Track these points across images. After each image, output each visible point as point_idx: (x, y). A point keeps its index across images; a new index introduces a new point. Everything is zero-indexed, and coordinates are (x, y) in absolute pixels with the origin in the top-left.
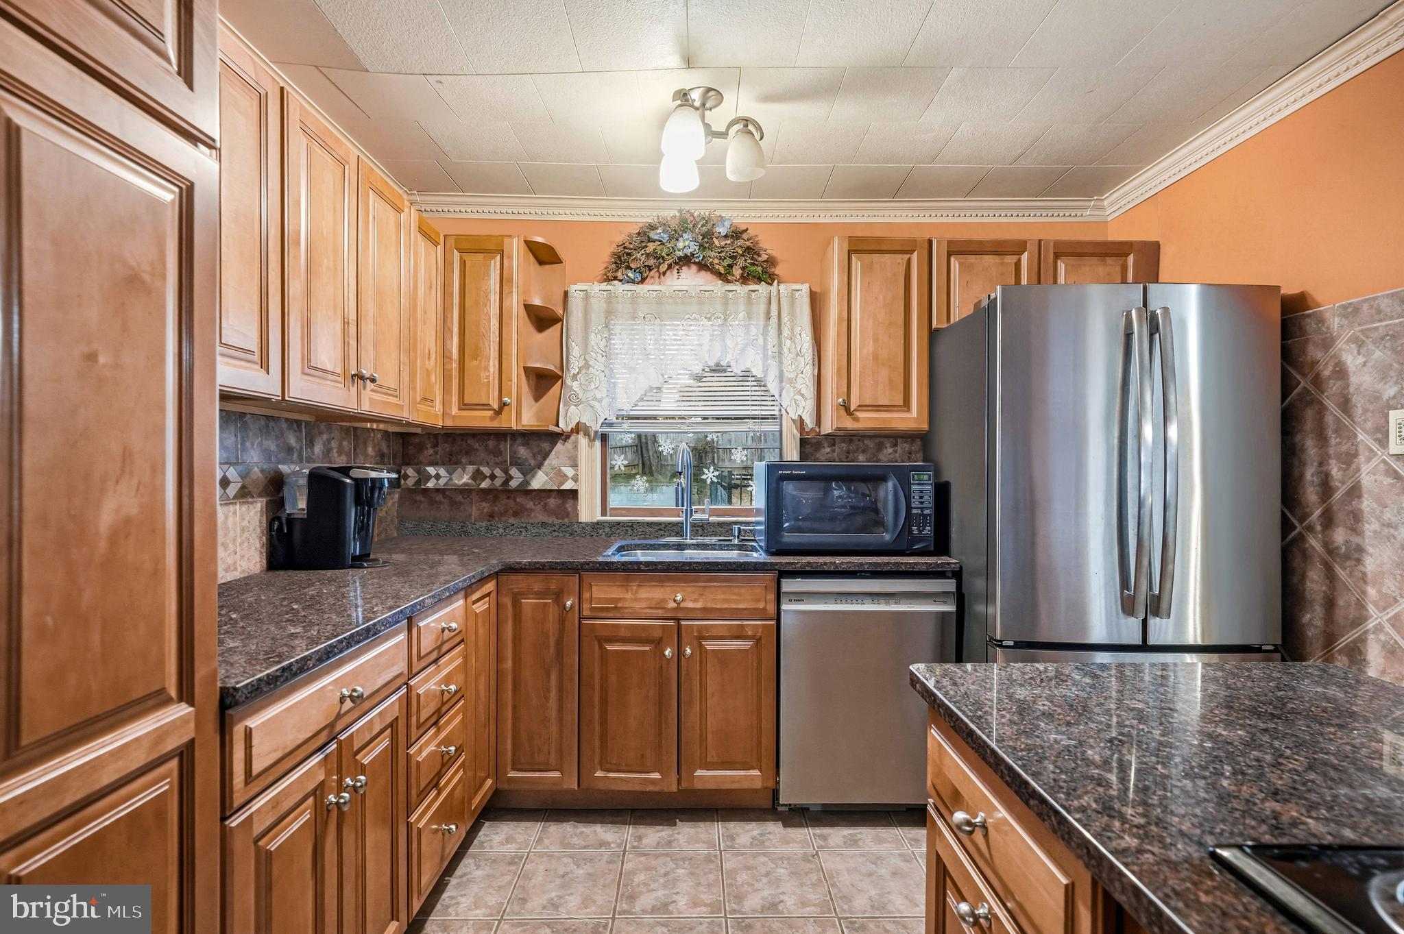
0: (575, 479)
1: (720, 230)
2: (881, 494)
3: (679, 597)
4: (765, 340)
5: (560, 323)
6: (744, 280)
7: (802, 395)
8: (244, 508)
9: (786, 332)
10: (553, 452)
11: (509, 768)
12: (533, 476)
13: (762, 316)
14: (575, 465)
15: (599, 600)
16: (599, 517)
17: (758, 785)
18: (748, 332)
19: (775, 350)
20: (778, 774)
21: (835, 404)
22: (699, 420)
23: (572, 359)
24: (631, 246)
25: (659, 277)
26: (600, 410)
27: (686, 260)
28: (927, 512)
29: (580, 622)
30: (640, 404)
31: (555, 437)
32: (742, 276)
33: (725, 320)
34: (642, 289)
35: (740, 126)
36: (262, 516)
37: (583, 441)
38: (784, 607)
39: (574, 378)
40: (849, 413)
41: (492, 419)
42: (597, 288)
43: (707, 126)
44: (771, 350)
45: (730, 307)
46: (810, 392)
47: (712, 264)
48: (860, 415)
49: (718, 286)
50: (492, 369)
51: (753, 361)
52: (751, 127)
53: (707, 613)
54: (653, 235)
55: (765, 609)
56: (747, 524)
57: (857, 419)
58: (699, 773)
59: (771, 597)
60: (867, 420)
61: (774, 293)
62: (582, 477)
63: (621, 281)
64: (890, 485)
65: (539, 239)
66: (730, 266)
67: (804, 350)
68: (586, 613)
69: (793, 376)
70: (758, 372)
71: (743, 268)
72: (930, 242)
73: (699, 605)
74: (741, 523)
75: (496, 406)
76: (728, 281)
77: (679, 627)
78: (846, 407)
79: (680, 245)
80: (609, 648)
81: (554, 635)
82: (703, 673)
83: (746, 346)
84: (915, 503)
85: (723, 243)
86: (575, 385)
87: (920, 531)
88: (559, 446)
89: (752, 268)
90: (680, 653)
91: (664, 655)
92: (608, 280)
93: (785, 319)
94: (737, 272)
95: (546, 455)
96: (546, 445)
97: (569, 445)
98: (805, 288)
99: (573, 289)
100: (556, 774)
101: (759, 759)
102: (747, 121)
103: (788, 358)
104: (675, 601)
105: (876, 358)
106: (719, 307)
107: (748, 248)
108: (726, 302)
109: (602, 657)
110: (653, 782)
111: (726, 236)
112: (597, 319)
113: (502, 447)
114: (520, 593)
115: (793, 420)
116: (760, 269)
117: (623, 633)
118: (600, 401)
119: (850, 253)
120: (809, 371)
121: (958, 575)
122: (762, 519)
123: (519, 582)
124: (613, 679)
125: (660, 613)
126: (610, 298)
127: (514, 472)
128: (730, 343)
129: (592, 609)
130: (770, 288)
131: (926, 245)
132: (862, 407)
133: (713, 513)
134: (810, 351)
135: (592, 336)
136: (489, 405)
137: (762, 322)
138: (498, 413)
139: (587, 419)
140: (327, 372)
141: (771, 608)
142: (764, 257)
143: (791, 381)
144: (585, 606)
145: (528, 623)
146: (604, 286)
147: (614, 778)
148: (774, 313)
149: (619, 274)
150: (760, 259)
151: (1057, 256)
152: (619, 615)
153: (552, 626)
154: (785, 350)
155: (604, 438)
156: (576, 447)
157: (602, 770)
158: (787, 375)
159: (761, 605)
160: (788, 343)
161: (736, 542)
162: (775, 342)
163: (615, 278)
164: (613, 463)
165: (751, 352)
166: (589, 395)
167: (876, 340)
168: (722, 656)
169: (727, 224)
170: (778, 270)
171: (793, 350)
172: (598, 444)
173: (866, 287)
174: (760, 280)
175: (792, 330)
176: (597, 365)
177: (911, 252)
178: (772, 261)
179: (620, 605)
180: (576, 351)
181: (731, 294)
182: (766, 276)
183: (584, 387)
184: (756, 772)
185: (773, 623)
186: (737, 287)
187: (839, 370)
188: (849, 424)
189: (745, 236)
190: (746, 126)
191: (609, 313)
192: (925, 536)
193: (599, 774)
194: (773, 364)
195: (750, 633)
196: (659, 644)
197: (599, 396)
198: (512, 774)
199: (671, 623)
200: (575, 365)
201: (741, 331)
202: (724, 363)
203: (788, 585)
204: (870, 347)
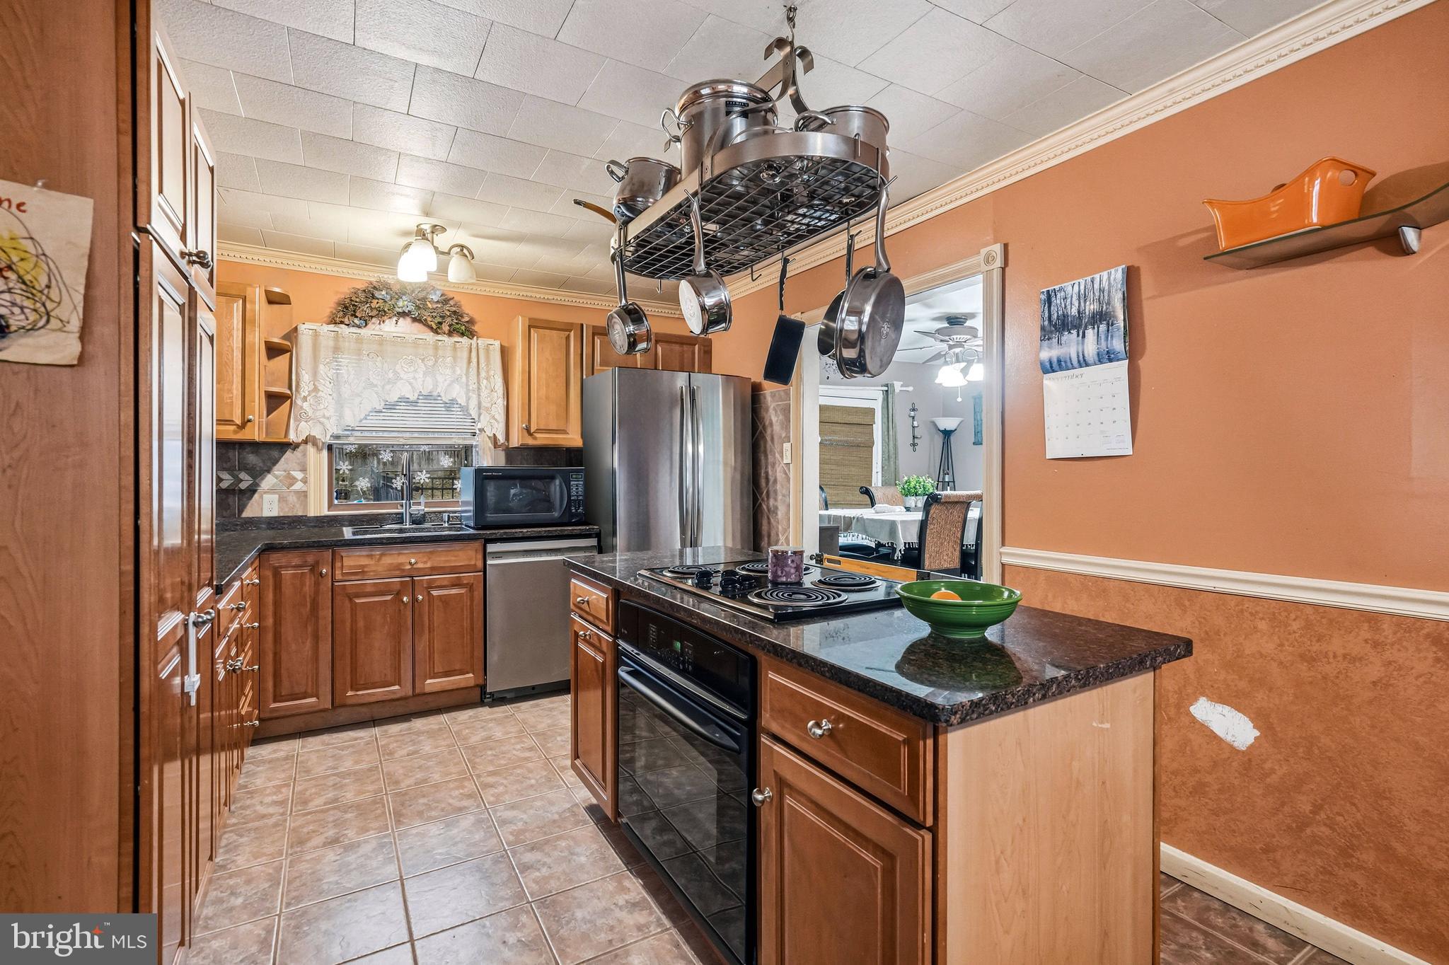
0: (305, 481)
1: (433, 297)
2: (552, 488)
3: (413, 561)
4: (467, 378)
5: (289, 354)
6: (450, 334)
7: (496, 420)
9: (483, 374)
10: (283, 459)
11: (271, 700)
12: (263, 479)
13: (465, 361)
14: (304, 470)
15: (351, 567)
16: (326, 512)
17: (472, 683)
18: (454, 372)
19: (476, 386)
20: (486, 674)
21: (520, 426)
23: (302, 384)
24: (358, 300)
25: (380, 324)
26: (328, 426)
27: (403, 314)
28: (581, 498)
29: (333, 584)
30: (364, 421)
31: (285, 446)
32: (449, 331)
33: (436, 361)
34: (363, 331)
35: (458, 249)
37: (310, 449)
38: (489, 562)
39: (305, 399)
40: (530, 434)
41: (235, 432)
42: (327, 329)
43: (436, 248)
44: (473, 386)
45: (440, 352)
46: (501, 417)
47: (426, 320)
48: (536, 435)
49: (430, 336)
50: (235, 392)
51: (458, 393)
52: (465, 251)
53: (434, 570)
54: (377, 294)
55: (475, 565)
56: (455, 512)
57: (535, 438)
58: (429, 681)
59: (480, 556)
60: (542, 439)
61: (474, 346)
62: (312, 479)
63: (348, 325)
64: (557, 482)
65: (277, 290)
66: (440, 323)
67: (496, 388)
68: (338, 577)
69: (489, 405)
70: (462, 401)
71: (450, 326)
72: (582, 325)
73: (428, 565)
74: (449, 512)
75: (239, 422)
76: (438, 334)
77: (413, 581)
78: (528, 430)
79: (400, 303)
80: (357, 601)
81: (310, 596)
82: (430, 614)
83: (453, 382)
84: (574, 492)
85: (435, 306)
86: (305, 405)
87: (576, 511)
88: (288, 454)
89: (458, 326)
90: (414, 600)
91: (403, 602)
92: (333, 321)
93: (483, 365)
94: (446, 328)
95: (275, 462)
96: (275, 454)
97: (298, 453)
98: (497, 344)
99: (302, 328)
100: (314, 699)
101: (472, 666)
102: (462, 247)
103: (484, 393)
104: (410, 563)
105: (547, 398)
106: (431, 352)
107: (455, 312)
108: (436, 348)
109: (352, 609)
110: (393, 692)
111: (438, 302)
112: (325, 354)
113: (231, 454)
114: (281, 567)
115: (489, 437)
116: (463, 328)
117: (369, 589)
118: (328, 418)
119: (530, 327)
120: (501, 403)
121: (598, 535)
122: (471, 508)
123: (276, 559)
124: (361, 624)
125: (397, 573)
126: (337, 337)
127: (243, 475)
128: (440, 379)
129: (343, 574)
130: (471, 341)
131: (579, 326)
132: (539, 431)
133: (427, 505)
134: (501, 388)
135: (321, 367)
136: (232, 421)
137: (465, 365)
138: (242, 426)
139: (317, 432)
141: (480, 564)
142: (466, 319)
143: (487, 409)
144: (338, 572)
145: (287, 590)
146: (332, 327)
147: (362, 695)
148: (474, 360)
149: (346, 320)
150: (463, 320)
151: (657, 342)
152: (365, 577)
153: (307, 588)
154: (483, 386)
155: (330, 448)
156: (305, 455)
157: (352, 690)
158: (484, 404)
159: (473, 563)
160: (485, 382)
161: (446, 525)
162: (476, 381)
163: (342, 322)
164: (338, 468)
165: (457, 387)
166: (318, 413)
167: (548, 386)
168: (445, 600)
169: (439, 293)
170: (476, 328)
171: (488, 387)
172: (325, 453)
173: (541, 351)
174: (463, 334)
175: (488, 372)
176: (326, 389)
177: (570, 331)
178: (472, 322)
179: (366, 570)
180: (306, 377)
181: (440, 343)
182: (469, 333)
183: (315, 408)
184: (471, 675)
185: (481, 573)
186: (445, 338)
187: (523, 404)
188: (530, 442)
189: (452, 303)
190: (462, 250)
191: (336, 349)
192: (580, 513)
193: (349, 693)
194: (474, 397)
195: (465, 582)
196: (398, 594)
197: (327, 414)
198: (273, 706)
199: (408, 579)
200: (305, 388)
201: (448, 371)
202: (435, 394)
203: (491, 548)
204: (543, 392)
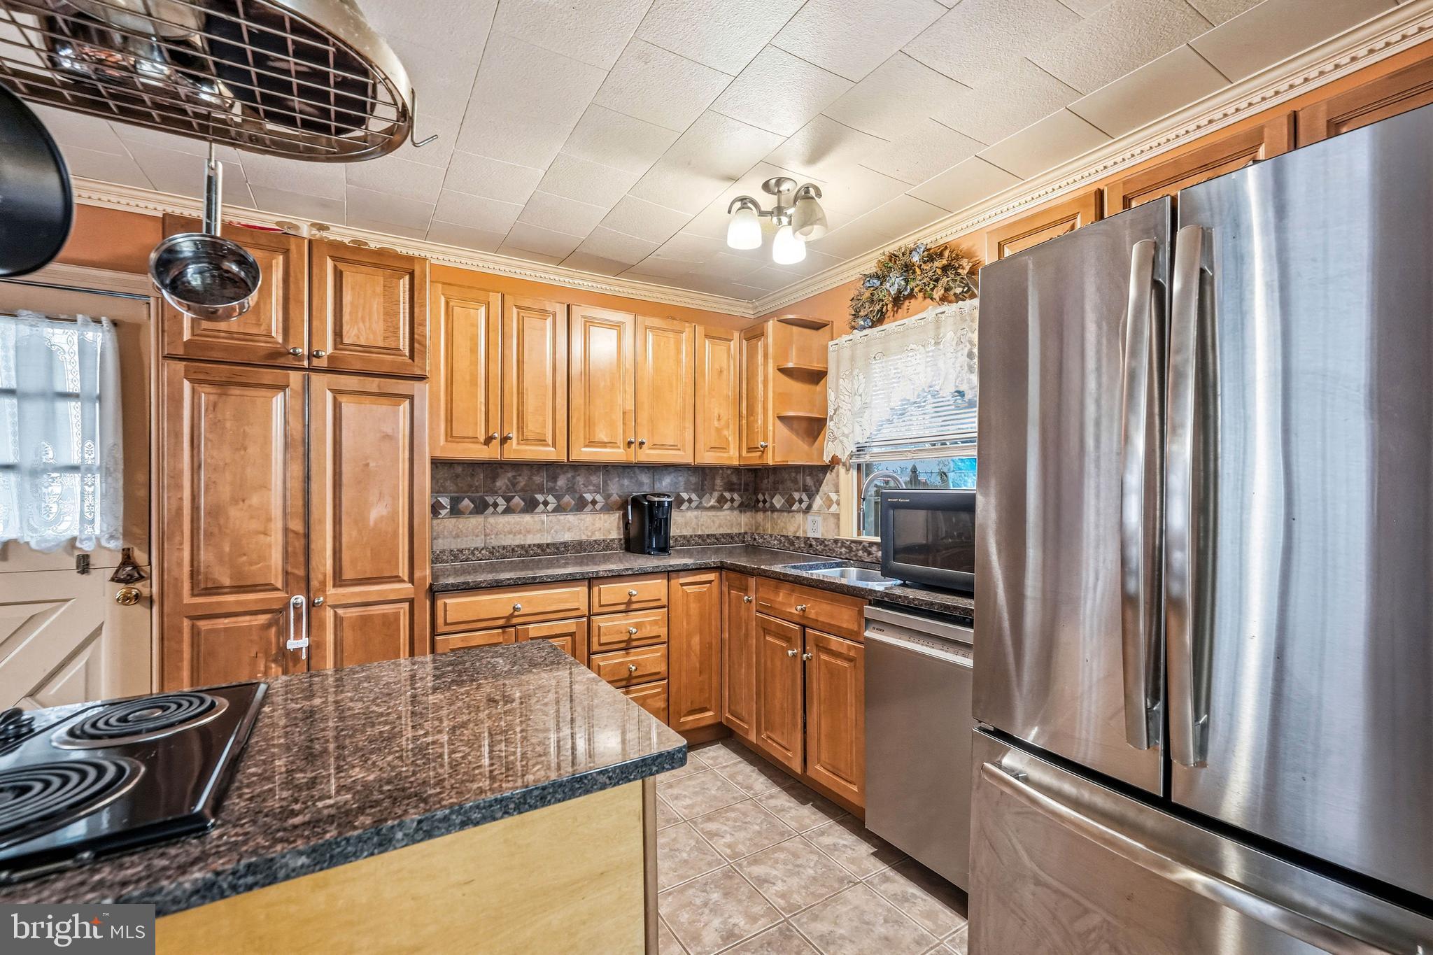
0: (838, 503)
5: (824, 378)
8: (606, 516)
10: (824, 481)
12: (814, 500)
14: (837, 492)
15: (764, 600)
22: (928, 446)
23: (830, 404)
26: (846, 444)
29: (755, 614)
30: (874, 436)
31: (825, 469)
33: (936, 344)
36: (619, 520)
37: (842, 470)
39: (832, 419)
41: (760, 458)
42: (845, 339)
45: (942, 330)
62: (842, 502)
66: (935, 290)
75: (761, 448)
77: (804, 633)
80: (767, 637)
86: (834, 424)
88: (827, 475)
95: (820, 484)
96: (819, 476)
97: (833, 474)
99: (830, 346)
106: (933, 333)
108: (937, 327)
111: (925, 263)
113: (798, 477)
114: (730, 585)
117: (773, 628)
118: (847, 436)
126: (853, 346)
129: (760, 605)
135: (843, 381)
136: (758, 448)
139: (839, 453)
140: (606, 443)
144: (757, 602)
145: (733, 609)
146: (849, 336)
149: (858, 323)
152: (773, 613)
153: (743, 612)
155: (859, 467)
156: (837, 476)
159: (855, 628)
163: (855, 327)
166: (840, 431)
168: (830, 668)
172: (855, 473)
179: (780, 606)
180: (832, 397)
181: (940, 317)
183: (840, 425)
186: (945, 307)
191: (854, 361)
197: (846, 432)
199: (797, 628)
200: (832, 409)
